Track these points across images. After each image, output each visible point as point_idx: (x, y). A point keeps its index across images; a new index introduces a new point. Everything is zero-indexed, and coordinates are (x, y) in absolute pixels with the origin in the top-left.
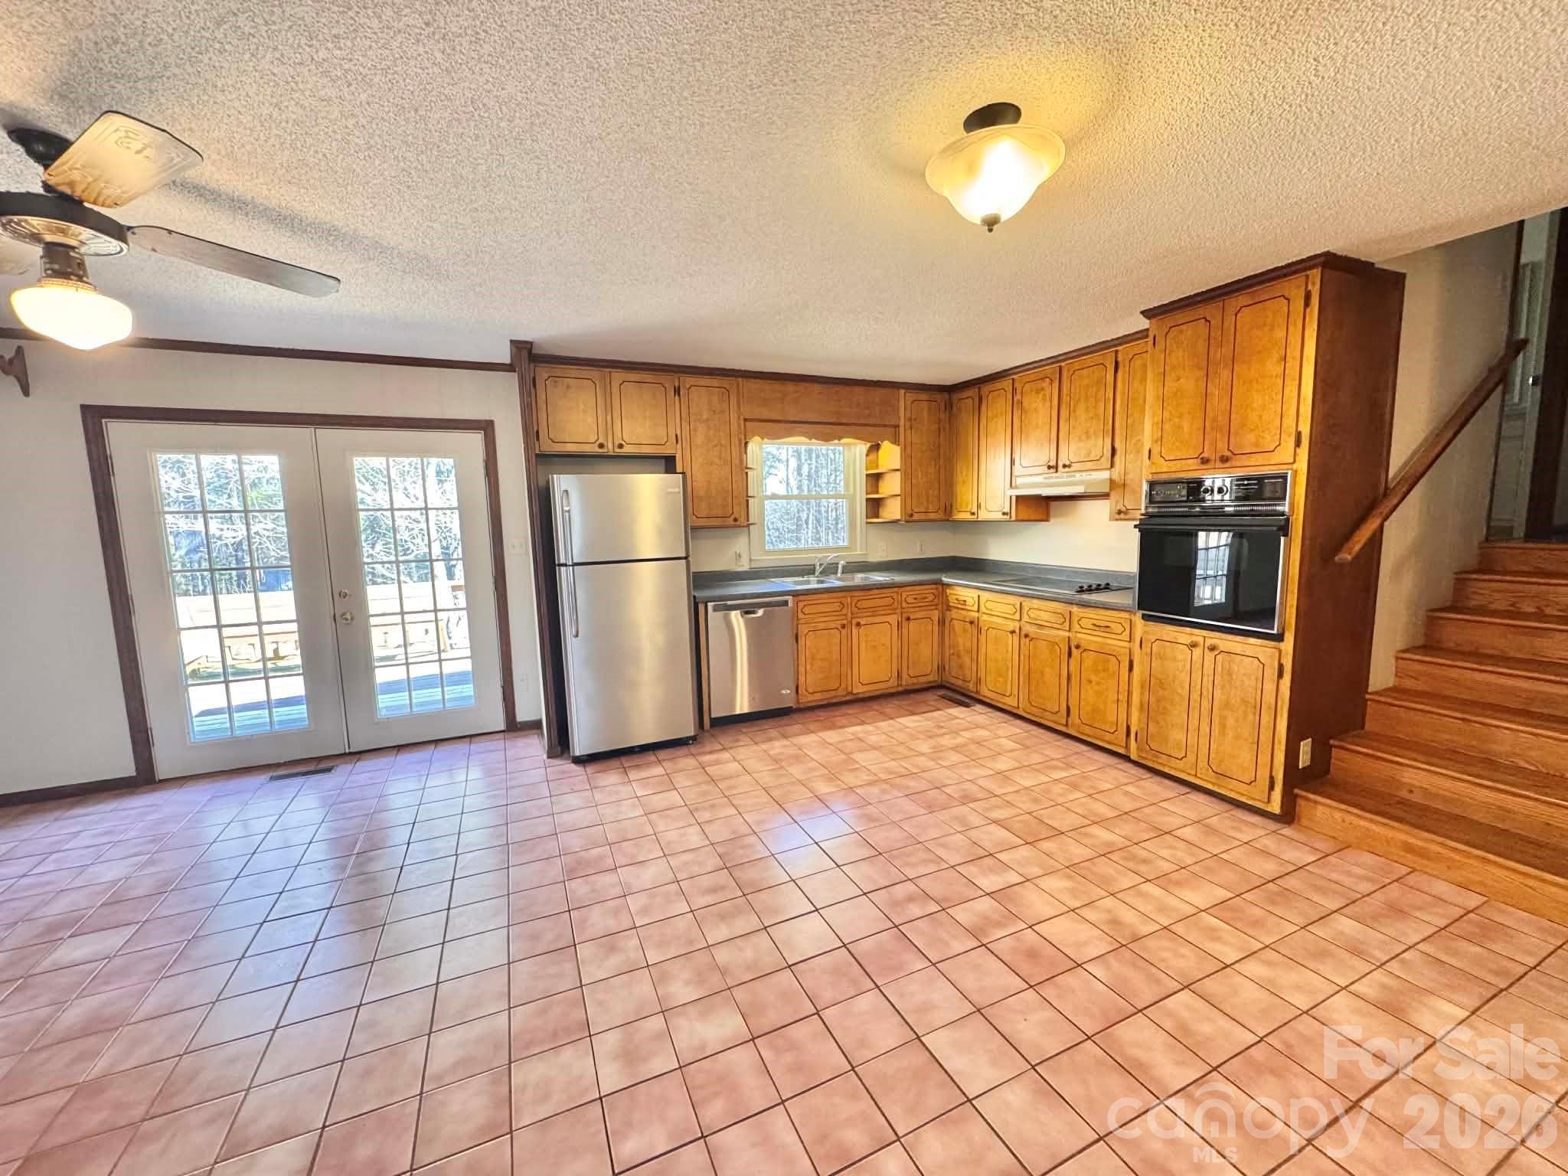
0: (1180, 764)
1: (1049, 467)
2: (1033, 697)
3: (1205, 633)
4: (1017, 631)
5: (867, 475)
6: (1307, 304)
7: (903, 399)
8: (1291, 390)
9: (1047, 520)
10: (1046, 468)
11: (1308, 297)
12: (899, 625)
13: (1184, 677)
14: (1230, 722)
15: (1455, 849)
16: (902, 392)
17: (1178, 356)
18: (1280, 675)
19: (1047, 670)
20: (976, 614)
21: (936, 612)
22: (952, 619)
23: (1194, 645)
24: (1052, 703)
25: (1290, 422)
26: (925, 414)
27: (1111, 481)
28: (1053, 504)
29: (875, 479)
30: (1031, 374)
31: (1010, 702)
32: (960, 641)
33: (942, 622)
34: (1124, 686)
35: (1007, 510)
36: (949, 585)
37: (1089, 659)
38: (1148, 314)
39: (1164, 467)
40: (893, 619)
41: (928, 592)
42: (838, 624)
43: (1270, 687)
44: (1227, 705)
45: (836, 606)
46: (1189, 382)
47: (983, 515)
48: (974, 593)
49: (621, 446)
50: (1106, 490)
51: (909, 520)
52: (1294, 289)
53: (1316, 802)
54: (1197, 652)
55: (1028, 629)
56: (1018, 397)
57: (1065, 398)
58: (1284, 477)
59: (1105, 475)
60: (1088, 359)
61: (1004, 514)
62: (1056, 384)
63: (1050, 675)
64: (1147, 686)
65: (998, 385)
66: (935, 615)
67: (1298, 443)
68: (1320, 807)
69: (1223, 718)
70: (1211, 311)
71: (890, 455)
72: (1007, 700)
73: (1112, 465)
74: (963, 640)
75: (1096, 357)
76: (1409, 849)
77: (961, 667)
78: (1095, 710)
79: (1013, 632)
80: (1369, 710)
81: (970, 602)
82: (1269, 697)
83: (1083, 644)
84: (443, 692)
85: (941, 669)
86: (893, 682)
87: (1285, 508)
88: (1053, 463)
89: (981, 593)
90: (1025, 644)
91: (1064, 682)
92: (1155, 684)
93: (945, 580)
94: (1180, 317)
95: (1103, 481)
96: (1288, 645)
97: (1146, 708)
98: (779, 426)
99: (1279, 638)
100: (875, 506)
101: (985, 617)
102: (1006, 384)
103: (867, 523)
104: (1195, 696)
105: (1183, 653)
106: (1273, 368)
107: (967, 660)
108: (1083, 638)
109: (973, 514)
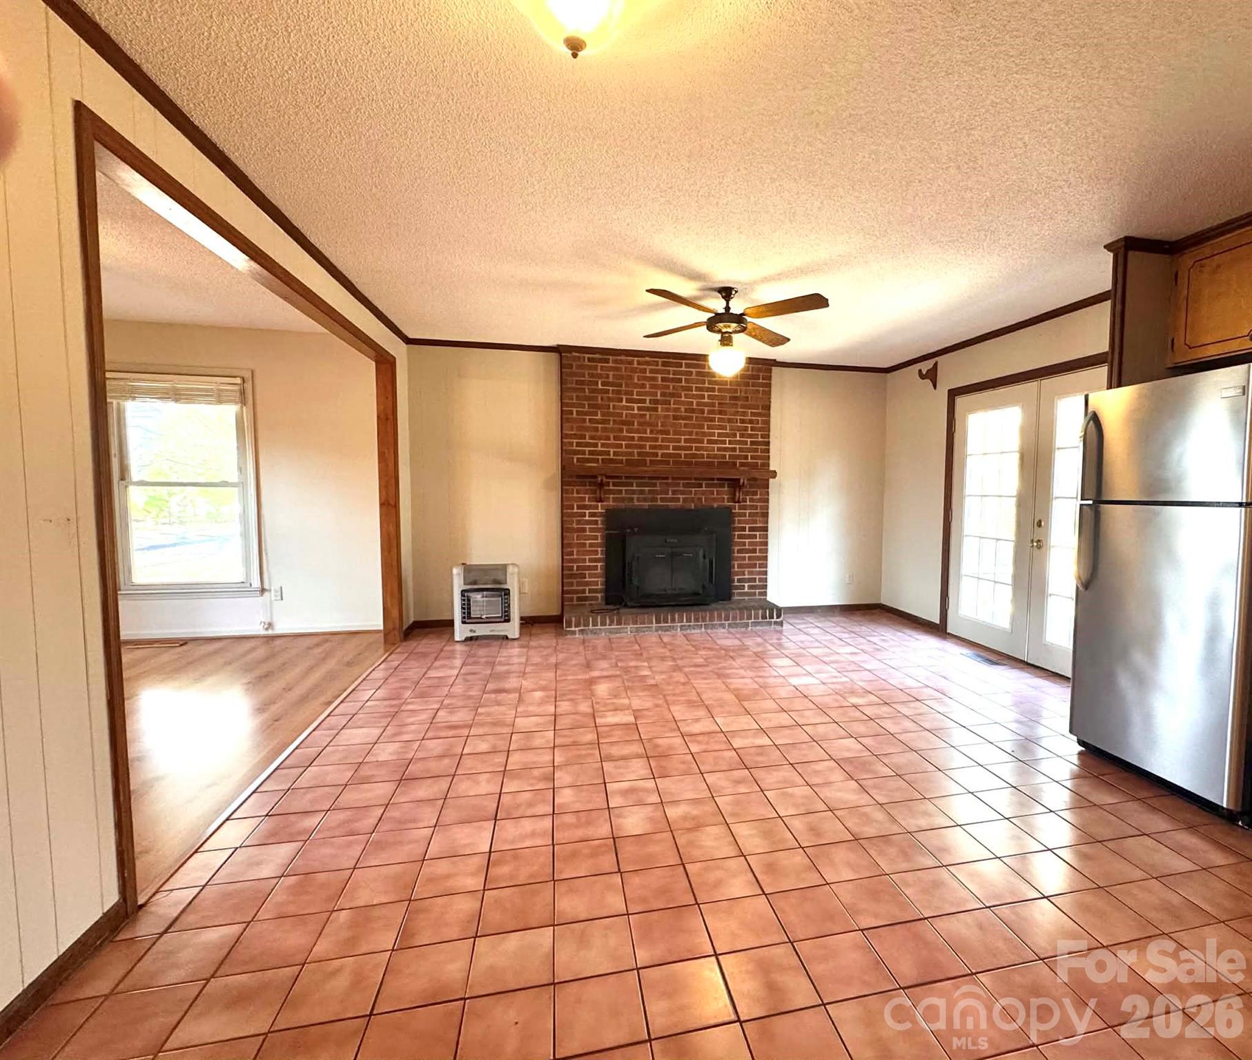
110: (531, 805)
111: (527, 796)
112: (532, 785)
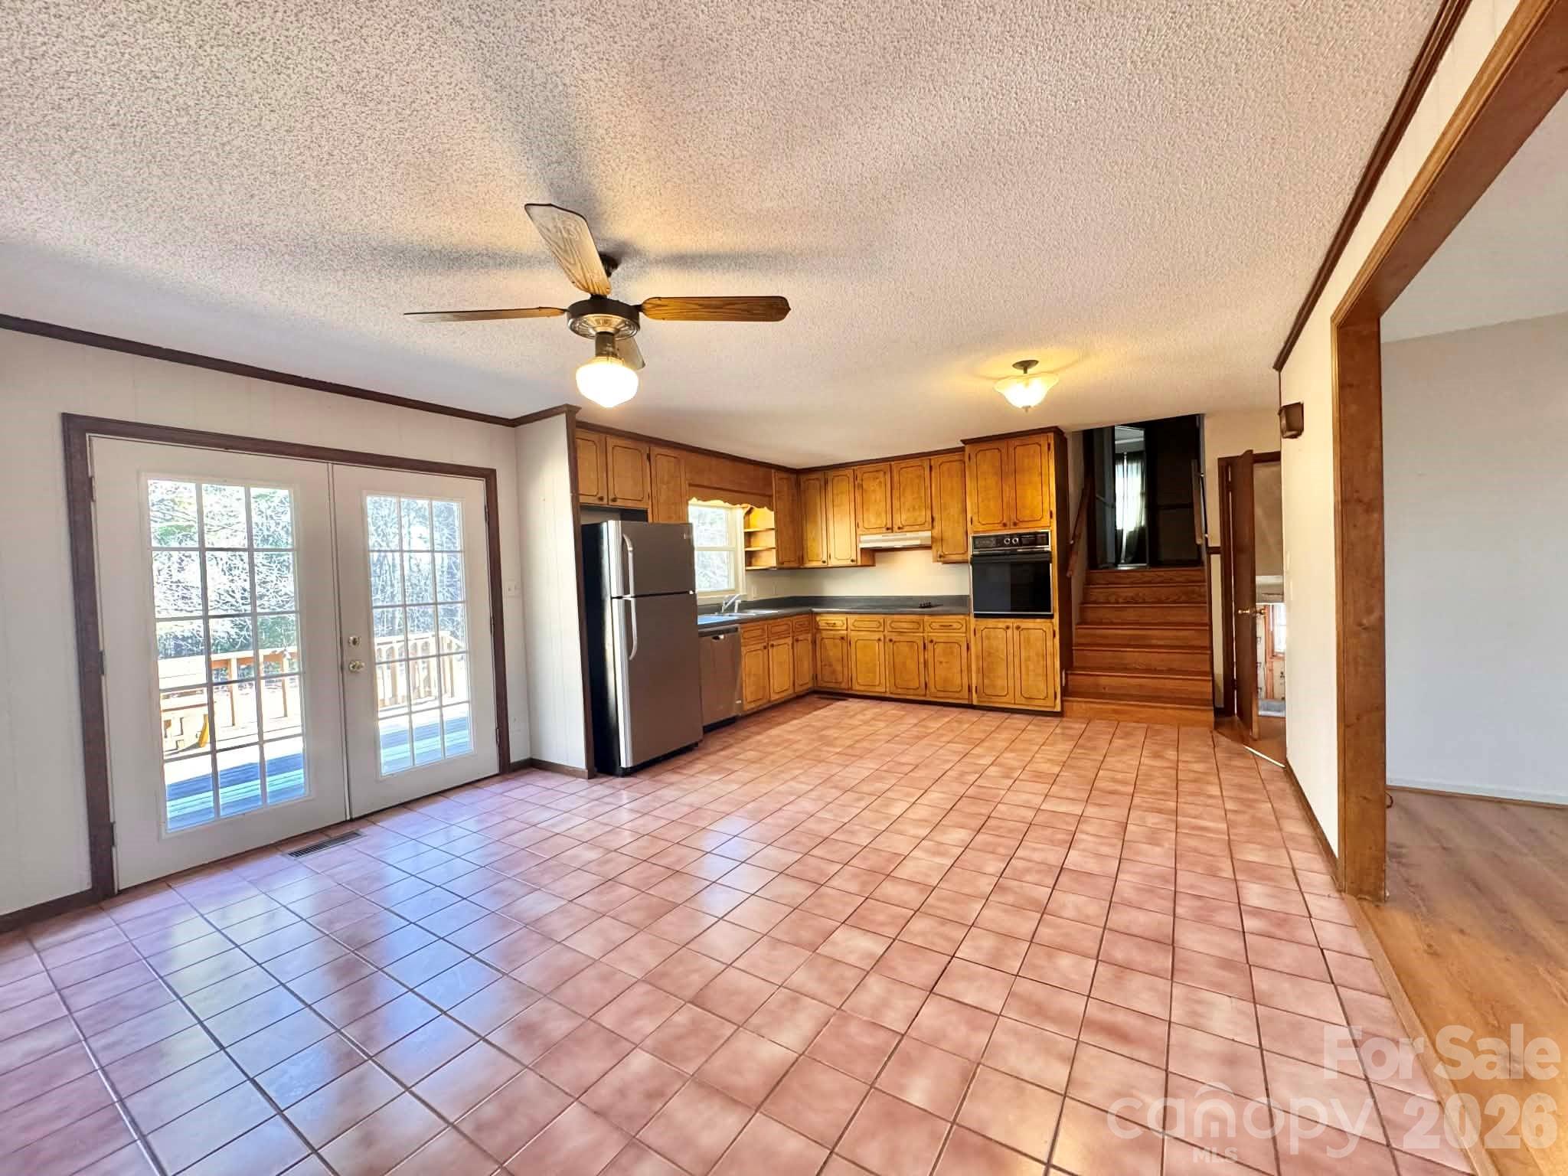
0: (1004, 699)
1: (888, 529)
2: (897, 681)
3: (1013, 620)
4: (882, 638)
5: (745, 533)
6: (1049, 448)
7: (775, 477)
8: (1045, 489)
9: (873, 565)
10: (884, 530)
11: (1049, 445)
12: (793, 644)
13: (1003, 646)
14: (1031, 667)
15: (1132, 705)
16: (773, 471)
17: (985, 467)
18: (1054, 636)
19: (908, 662)
20: (845, 632)
21: (810, 635)
22: (822, 639)
23: (1008, 628)
24: (913, 681)
25: (1046, 505)
26: (785, 489)
27: (932, 537)
28: (877, 555)
29: (749, 536)
30: (866, 468)
31: (880, 690)
32: (831, 654)
33: (814, 642)
34: (964, 661)
35: (854, 558)
36: (818, 614)
37: (939, 648)
38: (964, 441)
39: (981, 528)
40: (789, 641)
41: (803, 619)
42: (760, 646)
43: (1049, 643)
44: (1028, 659)
45: (759, 632)
46: (992, 481)
47: (833, 562)
48: (843, 618)
49: (614, 500)
50: (929, 543)
51: (781, 569)
52: (1042, 440)
53: (1073, 701)
54: (1009, 632)
55: (889, 635)
56: (859, 481)
57: (896, 485)
58: (1047, 533)
59: (928, 534)
60: (912, 462)
61: (852, 561)
62: (888, 476)
63: (911, 665)
64: (982, 657)
65: (841, 472)
66: (809, 637)
67: (1051, 517)
68: (1075, 704)
69: (1027, 667)
70: (1002, 445)
71: (764, 518)
72: (878, 689)
73: (933, 527)
74: (833, 652)
75: (917, 462)
76: (1115, 712)
77: (834, 672)
78: (946, 680)
79: (879, 640)
80: (1074, 655)
81: (839, 623)
82: (1050, 649)
83: (934, 639)
84: (443, 739)
85: (815, 677)
86: (790, 691)
87: (1048, 548)
88: (889, 526)
89: (848, 616)
90: (889, 648)
91: (922, 666)
92: (986, 655)
93: (815, 610)
94: (985, 446)
95: (926, 538)
96: (1056, 620)
97: (982, 672)
98: (708, 491)
99: (1051, 617)
100: (750, 556)
101: (853, 633)
102: (849, 472)
103: (747, 570)
104: (1010, 658)
105: (1001, 633)
106: (1037, 479)
107: (839, 668)
108: (934, 636)
109: (824, 562)
110: (1028, 870)
111: (1028, 878)
112: (1022, 887)
